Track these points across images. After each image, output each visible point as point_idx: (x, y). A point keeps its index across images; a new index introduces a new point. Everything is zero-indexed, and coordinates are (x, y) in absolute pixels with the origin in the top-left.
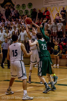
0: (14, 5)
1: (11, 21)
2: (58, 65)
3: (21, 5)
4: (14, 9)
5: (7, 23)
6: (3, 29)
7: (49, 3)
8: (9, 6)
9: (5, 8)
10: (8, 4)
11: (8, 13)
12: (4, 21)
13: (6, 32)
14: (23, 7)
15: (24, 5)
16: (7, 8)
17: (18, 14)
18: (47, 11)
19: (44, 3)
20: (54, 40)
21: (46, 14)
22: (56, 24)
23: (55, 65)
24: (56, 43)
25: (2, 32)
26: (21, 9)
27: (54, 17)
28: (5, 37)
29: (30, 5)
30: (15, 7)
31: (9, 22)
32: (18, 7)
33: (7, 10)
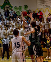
0: (12, 7)
1: (10, 20)
2: (50, 57)
3: (18, 7)
4: (12, 10)
5: (6, 22)
6: (3, 27)
7: (42, 5)
8: (8, 8)
9: (4, 9)
10: (7, 6)
11: (7, 14)
12: (4, 21)
13: (5, 30)
14: (20, 8)
16: (6, 9)
17: (16, 14)
18: (40, 12)
19: (38, 5)
20: (46, 36)
21: (39, 14)
22: (48, 22)
23: (47, 57)
24: (48, 38)
25: (2, 30)
26: (18, 10)
27: (47, 17)
29: (26, 7)
30: (13, 9)
31: (8, 22)
32: (16, 8)
33: (6, 11)
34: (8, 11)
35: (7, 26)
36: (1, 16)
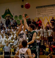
3: (18, 16)
4: (13, 19)
5: (7, 31)
7: (41, 14)
8: (9, 17)
9: (5, 18)
10: (8, 15)
13: (6, 38)
14: (20, 17)
15: (20, 16)
16: (7, 18)
18: (39, 20)
19: (37, 14)
20: (45, 43)
21: (38, 23)
22: (47, 31)
26: (18, 19)
27: (46, 25)
28: (6, 42)
29: (26, 16)
33: (7, 20)
34: (9, 20)
35: (8, 34)
36: (2, 25)
